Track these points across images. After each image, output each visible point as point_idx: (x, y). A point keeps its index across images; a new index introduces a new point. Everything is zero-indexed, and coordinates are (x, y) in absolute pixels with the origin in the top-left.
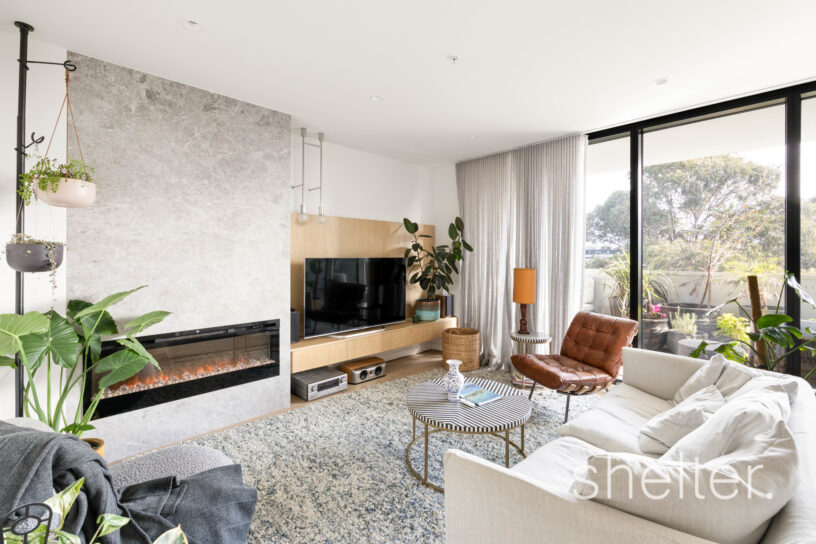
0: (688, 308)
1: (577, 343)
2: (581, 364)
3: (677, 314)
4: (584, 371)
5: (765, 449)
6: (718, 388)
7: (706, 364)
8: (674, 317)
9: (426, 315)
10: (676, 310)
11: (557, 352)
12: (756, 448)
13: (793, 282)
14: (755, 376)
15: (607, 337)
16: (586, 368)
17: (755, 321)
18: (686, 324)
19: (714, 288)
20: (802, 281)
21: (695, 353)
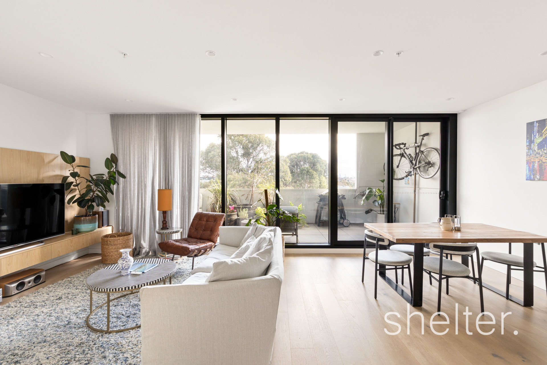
0: (245, 206)
1: (196, 229)
2: (199, 240)
3: (240, 209)
4: (201, 243)
5: (266, 247)
6: (255, 236)
7: (251, 228)
8: (239, 211)
9: (84, 227)
10: (240, 208)
11: (185, 236)
12: (264, 248)
13: (277, 192)
14: (266, 229)
15: (211, 224)
16: (202, 241)
17: (266, 208)
18: (244, 214)
19: (254, 196)
20: (280, 191)
21: (247, 225)
